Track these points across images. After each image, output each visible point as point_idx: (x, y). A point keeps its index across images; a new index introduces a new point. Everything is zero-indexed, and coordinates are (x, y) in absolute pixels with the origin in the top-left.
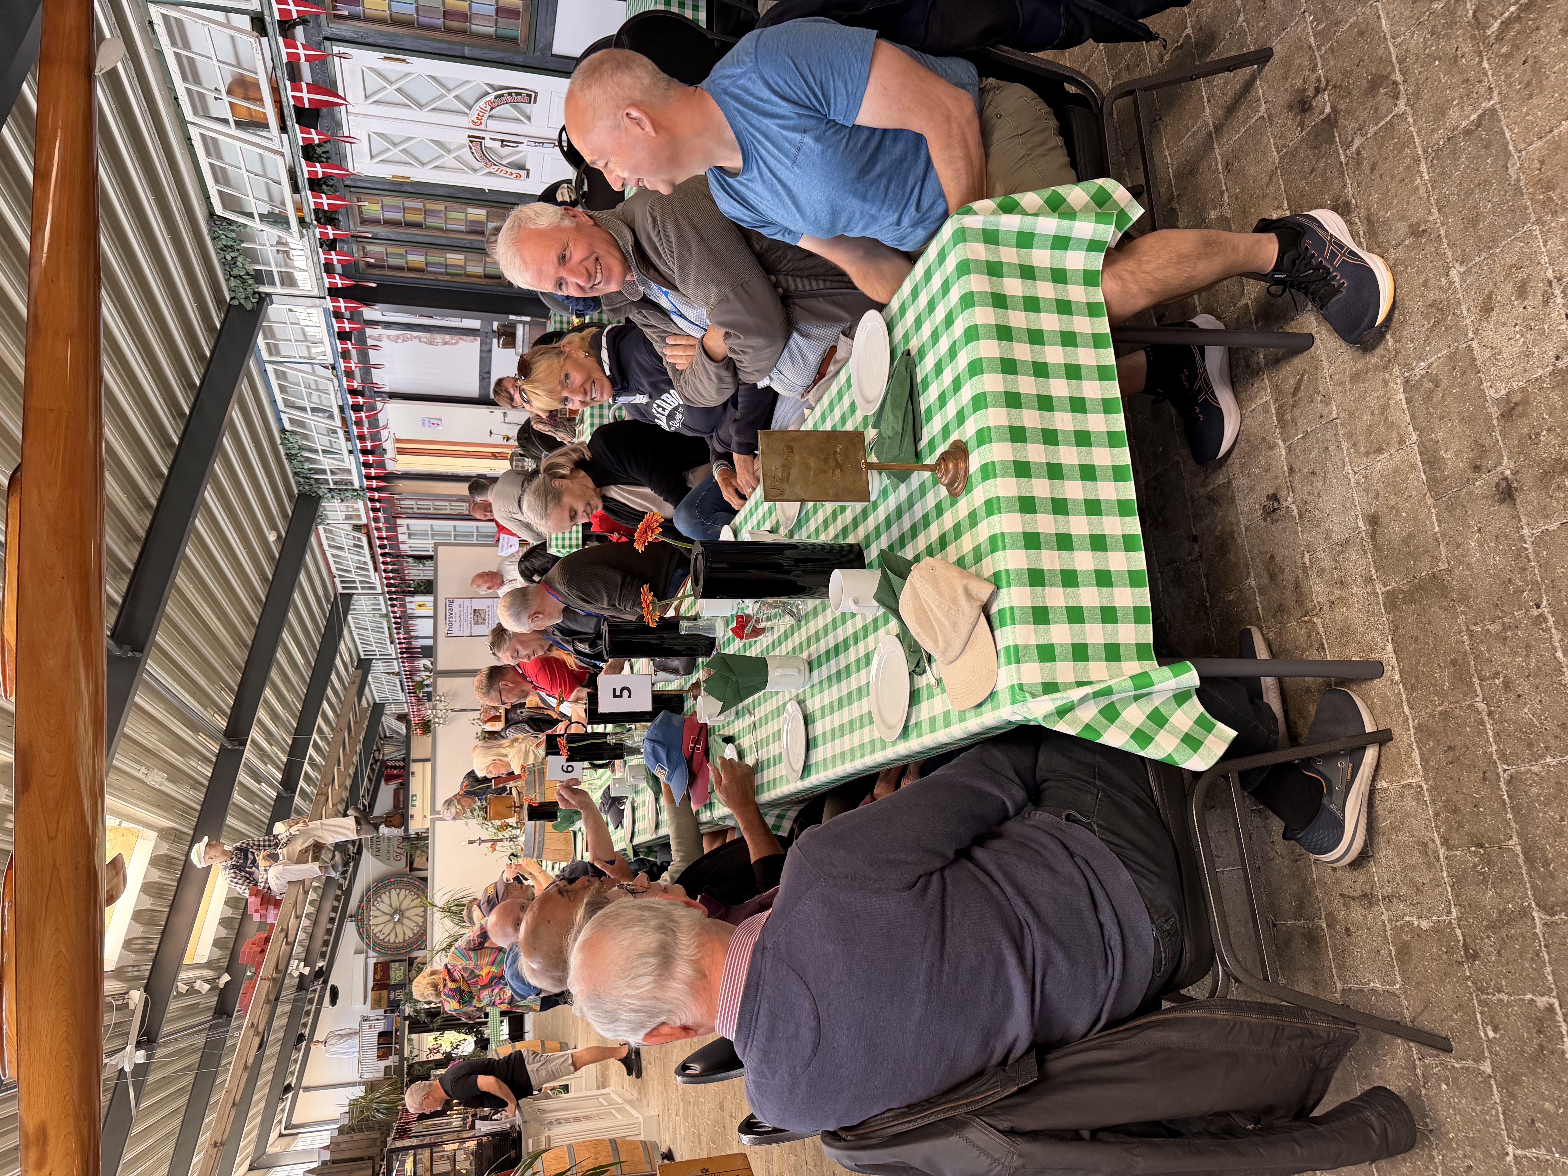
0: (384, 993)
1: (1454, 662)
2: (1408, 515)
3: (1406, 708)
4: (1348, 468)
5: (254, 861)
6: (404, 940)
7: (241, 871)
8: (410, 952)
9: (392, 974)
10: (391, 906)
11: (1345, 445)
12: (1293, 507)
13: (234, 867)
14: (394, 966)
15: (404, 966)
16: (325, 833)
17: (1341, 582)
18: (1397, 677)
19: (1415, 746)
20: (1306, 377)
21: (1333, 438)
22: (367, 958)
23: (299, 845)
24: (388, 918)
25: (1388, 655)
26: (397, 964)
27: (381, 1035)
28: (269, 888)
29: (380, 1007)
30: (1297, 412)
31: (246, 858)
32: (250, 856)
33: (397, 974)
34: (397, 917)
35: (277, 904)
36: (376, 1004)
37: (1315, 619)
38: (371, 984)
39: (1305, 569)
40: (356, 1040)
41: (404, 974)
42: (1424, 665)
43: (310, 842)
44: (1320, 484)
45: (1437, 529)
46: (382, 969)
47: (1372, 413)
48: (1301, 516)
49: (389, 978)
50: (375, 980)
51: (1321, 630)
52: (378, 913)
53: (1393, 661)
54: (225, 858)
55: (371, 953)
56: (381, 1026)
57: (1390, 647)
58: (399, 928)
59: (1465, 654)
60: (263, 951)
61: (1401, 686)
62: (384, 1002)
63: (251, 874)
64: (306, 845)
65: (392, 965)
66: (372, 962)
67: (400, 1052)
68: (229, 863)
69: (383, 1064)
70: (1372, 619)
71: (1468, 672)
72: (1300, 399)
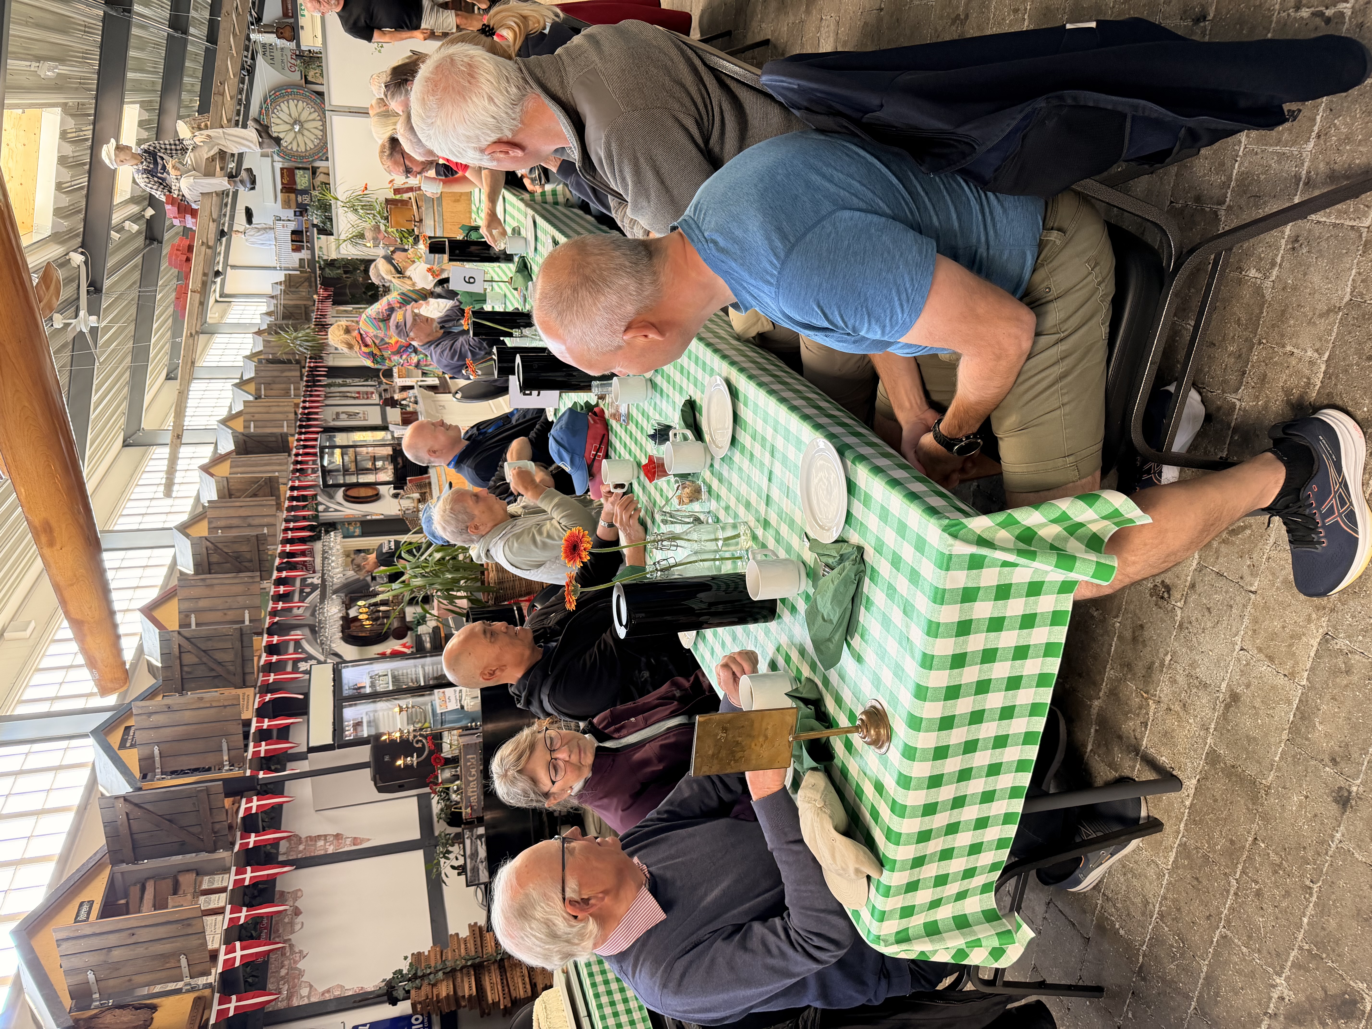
0: (293, 196)
1: (1232, 842)
2: (1262, 725)
3: (1182, 825)
4: (1238, 639)
5: (164, 168)
6: (306, 150)
7: (153, 176)
8: (313, 161)
9: (298, 180)
10: (290, 115)
11: (1246, 621)
12: (1179, 612)
13: (146, 171)
14: (299, 173)
15: (308, 174)
16: (228, 142)
17: (1184, 705)
18: (1188, 803)
19: (1174, 850)
20: (1248, 532)
21: (1241, 605)
22: (273, 161)
23: (206, 153)
24: (289, 127)
25: (1190, 784)
26: (301, 172)
27: (293, 232)
28: (183, 196)
29: (290, 207)
30: (1224, 549)
31: (156, 163)
32: (159, 160)
33: (302, 180)
34: (297, 128)
35: (194, 213)
36: (286, 204)
37: (1151, 702)
38: (279, 186)
39: (1162, 664)
40: (271, 235)
41: (309, 181)
42: (1211, 819)
43: (215, 150)
44: (1209, 624)
45: (1277, 759)
46: (289, 175)
47: (1284, 627)
48: (1181, 625)
49: (295, 183)
50: (282, 183)
51: (1151, 714)
52: (278, 121)
53: (1192, 792)
54: (136, 162)
55: (276, 158)
56: (292, 226)
57: (1194, 781)
58: (300, 137)
59: (1244, 847)
60: (188, 260)
61: (1187, 811)
62: (293, 204)
63: (163, 180)
64: (212, 153)
65: (297, 171)
66: (278, 166)
67: (312, 249)
68: (141, 167)
69: (297, 256)
70: (1192, 753)
71: (1238, 859)
72: (1233, 543)
